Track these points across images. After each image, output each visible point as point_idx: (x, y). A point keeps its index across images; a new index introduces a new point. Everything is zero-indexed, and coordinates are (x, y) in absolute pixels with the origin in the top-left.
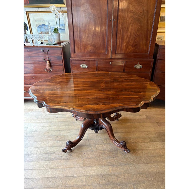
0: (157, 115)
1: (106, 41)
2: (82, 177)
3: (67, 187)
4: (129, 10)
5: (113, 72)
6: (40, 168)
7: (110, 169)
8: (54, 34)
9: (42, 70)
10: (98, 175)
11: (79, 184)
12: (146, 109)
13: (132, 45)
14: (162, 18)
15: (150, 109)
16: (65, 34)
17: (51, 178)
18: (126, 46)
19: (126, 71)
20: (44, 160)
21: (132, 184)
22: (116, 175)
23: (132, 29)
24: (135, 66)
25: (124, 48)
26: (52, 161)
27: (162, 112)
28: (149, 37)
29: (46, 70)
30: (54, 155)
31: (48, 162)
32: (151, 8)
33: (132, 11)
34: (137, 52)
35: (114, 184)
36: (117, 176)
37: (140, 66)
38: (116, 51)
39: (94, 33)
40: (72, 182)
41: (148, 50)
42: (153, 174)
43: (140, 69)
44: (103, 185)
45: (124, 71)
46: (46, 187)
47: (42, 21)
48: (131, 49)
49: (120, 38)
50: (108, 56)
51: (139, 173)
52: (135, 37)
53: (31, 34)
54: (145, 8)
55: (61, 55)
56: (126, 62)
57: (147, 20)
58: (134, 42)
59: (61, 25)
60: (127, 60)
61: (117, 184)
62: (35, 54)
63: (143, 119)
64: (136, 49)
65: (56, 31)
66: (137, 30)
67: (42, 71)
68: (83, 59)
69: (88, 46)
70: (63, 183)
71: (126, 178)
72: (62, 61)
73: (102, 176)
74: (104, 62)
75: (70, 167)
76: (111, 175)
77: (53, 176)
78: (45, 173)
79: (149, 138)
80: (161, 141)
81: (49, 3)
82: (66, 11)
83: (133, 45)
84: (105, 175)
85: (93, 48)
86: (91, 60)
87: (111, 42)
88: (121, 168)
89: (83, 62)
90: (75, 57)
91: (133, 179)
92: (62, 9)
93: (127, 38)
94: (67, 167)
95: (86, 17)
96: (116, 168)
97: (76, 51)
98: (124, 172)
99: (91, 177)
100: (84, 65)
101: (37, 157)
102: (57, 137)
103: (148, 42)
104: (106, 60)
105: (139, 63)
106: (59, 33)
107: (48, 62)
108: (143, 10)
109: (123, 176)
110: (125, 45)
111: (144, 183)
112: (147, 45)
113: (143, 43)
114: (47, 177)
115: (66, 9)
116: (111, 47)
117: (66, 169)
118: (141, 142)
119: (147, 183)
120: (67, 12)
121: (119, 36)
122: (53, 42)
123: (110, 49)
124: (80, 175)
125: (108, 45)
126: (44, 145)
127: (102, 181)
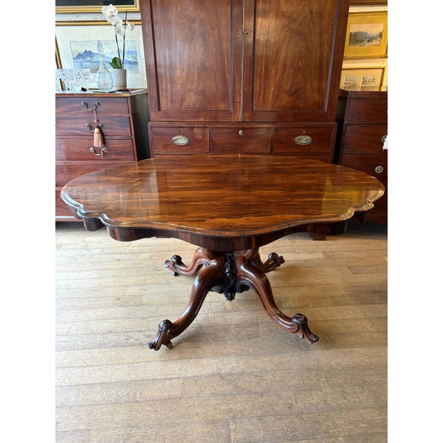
0: (349, 251)
1: (230, 84)
2: (174, 381)
3: (138, 402)
4: (280, 13)
5: (246, 153)
6: (74, 365)
7: (242, 362)
8: (111, 69)
9: (84, 150)
10: (213, 375)
11: (166, 394)
12: (324, 239)
13: (290, 90)
14: (353, 36)
15: (334, 240)
16: (138, 73)
17: (101, 384)
18: (276, 94)
19: (275, 151)
20: (84, 348)
21: (291, 393)
22: (254, 374)
23: (287, 54)
24: (296, 139)
25: (271, 97)
26: (103, 350)
27: (360, 245)
28: (324, 72)
29: (93, 151)
30: (110, 337)
31: (94, 351)
32: (328, 8)
33: (287, 14)
34: (299, 108)
35: (249, 392)
36: (258, 376)
37: (308, 140)
38: (252, 106)
39: (201, 64)
40: (150, 393)
41: (323, 101)
42: (340, 370)
43: (307, 146)
44: (224, 395)
45: (272, 150)
46: (86, 403)
47: (84, 43)
48: (285, 100)
49: (261, 75)
50: (235, 116)
51: (308, 370)
52: (294, 72)
53: (58, 68)
54: (315, 7)
55: (127, 115)
56: (276, 129)
57: (321, 33)
58: (292, 85)
59: (129, 52)
60: (278, 126)
61: (255, 393)
62: (66, 111)
63: (318, 259)
64: (296, 100)
65: (116, 63)
66: (299, 57)
67: (83, 153)
68: (178, 124)
69: (188, 94)
70: (128, 394)
71: (278, 379)
72: (129, 129)
73: (222, 377)
74: (226, 131)
75: (146, 360)
76: (242, 374)
77: (107, 380)
78: (86, 375)
79: (332, 297)
80: (357, 304)
81: (102, 3)
82: (139, 21)
83: (291, 92)
84: (230, 375)
85: (200, 97)
86: (196, 126)
87: (240, 83)
88: (267, 359)
89: (179, 130)
90: (160, 120)
91: (295, 382)
92: (130, 17)
93: (276, 74)
94: (140, 360)
95: (184, 28)
96: (255, 361)
97: (163, 107)
98: (274, 368)
99: (196, 379)
100: (180, 137)
101: (67, 342)
102: (118, 299)
103: (324, 84)
104: (231, 126)
105: (304, 132)
106: (124, 68)
107: (96, 130)
108: (311, 12)
109: (270, 377)
110: (272, 90)
111: (319, 389)
112: (321, 90)
113: (312, 86)
114: (90, 382)
115: (138, 17)
116: (240, 95)
117: (136, 365)
118: (313, 307)
119: (328, 389)
120: (140, 23)
121: (259, 70)
122: (110, 86)
123: (240, 102)
124: (169, 376)
125: (234, 91)
126: (87, 316)
127: (222, 386)
